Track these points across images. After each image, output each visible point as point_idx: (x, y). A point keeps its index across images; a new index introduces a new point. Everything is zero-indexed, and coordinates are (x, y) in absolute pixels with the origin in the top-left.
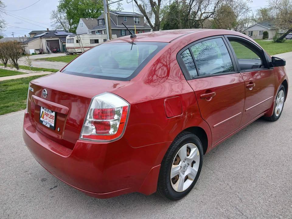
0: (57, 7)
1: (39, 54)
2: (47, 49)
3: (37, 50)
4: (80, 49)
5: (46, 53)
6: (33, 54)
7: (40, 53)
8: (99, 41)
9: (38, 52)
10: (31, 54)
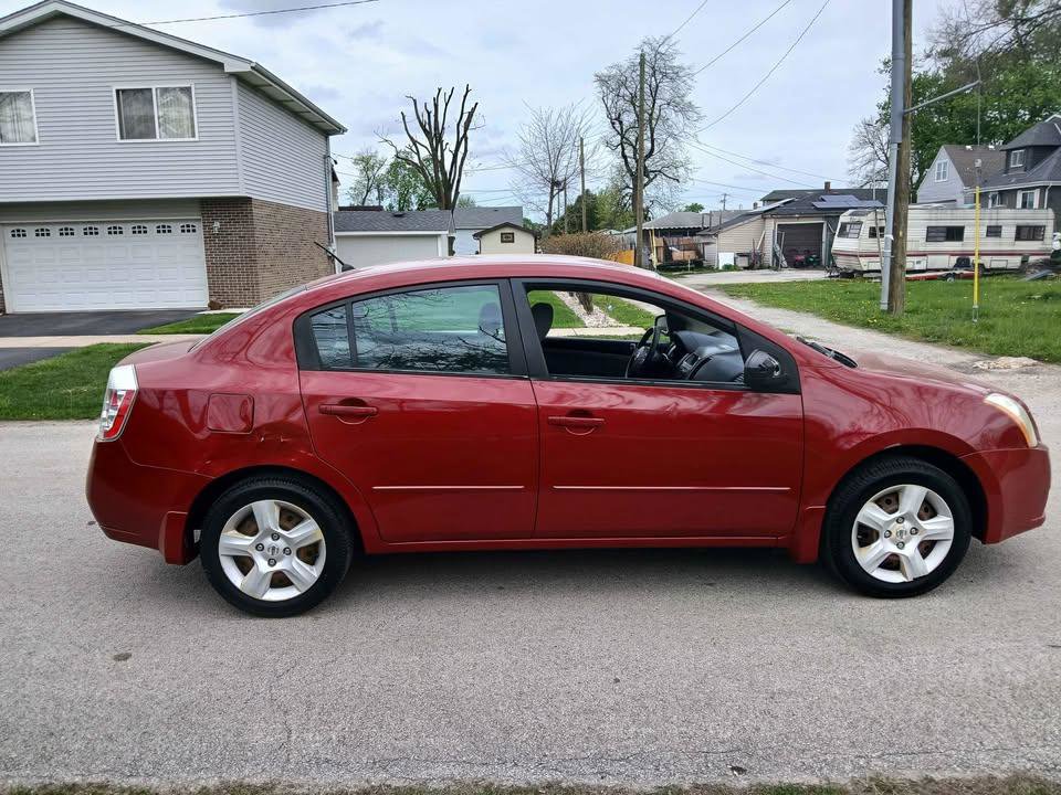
0: (879, 106)
1: (745, 268)
2: (775, 255)
3: (742, 255)
4: (878, 259)
5: (769, 268)
6: (728, 268)
7: (750, 267)
8: (967, 233)
9: (744, 262)
10: (720, 268)
